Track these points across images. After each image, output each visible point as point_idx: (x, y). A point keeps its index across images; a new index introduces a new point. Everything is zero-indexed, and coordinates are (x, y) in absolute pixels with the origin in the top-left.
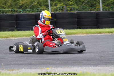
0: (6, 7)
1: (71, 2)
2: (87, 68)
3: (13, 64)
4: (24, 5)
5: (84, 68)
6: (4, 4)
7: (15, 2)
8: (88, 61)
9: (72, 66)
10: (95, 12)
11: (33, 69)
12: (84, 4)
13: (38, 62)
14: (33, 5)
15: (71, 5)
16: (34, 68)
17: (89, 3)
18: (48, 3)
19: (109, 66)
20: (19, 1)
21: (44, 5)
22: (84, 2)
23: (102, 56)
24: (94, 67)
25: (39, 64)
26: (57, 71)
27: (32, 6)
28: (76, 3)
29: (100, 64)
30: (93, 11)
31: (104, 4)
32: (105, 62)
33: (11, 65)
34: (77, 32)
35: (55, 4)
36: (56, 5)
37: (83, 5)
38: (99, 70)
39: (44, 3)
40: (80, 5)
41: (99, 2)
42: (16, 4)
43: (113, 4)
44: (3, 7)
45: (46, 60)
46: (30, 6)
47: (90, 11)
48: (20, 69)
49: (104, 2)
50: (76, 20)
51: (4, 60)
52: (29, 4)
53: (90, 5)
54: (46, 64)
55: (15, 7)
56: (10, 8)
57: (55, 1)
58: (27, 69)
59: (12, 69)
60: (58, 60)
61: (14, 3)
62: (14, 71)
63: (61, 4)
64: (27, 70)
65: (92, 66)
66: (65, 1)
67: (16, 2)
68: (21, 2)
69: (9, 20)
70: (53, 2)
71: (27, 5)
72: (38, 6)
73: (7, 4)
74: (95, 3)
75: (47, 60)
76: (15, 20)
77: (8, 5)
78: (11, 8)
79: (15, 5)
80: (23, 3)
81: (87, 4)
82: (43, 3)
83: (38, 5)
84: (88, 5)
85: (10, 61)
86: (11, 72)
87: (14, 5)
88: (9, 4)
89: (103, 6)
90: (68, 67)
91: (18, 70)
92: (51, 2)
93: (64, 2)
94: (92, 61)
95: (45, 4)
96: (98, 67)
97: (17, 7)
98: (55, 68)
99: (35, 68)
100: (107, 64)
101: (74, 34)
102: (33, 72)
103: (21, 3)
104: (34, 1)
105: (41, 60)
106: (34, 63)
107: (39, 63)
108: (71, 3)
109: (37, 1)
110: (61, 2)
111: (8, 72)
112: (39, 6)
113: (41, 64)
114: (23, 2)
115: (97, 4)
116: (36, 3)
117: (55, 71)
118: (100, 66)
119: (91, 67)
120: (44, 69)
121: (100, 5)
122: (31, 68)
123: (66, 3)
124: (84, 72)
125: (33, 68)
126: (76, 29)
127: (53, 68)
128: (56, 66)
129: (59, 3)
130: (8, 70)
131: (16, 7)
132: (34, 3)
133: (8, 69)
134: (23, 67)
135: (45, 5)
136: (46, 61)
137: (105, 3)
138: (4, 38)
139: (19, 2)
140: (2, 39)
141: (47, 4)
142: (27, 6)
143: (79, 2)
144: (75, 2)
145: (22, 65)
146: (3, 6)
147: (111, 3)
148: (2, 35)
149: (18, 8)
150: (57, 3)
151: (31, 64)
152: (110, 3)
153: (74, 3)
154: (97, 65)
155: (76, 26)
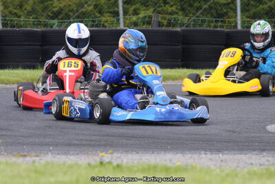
0: (21, 13)
1: (172, 6)
2: (195, 156)
3: (28, 144)
4: (63, 12)
5: (189, 155)
6: (18, 7)
7: (42, 3)
8: (201, 142)
9: (163, 152)
10: (222, 29)
11: (73, 154)
12: (200, 11)
13: (86, 140)
14: (82, 12)
15: (170, 14)
16: (73, 152)
17: (213, 11)
18: (118, 8)
19: (246, 154)
20: (51, 2)
21: (108, 12)
22: (201, 9)
23: (234, 132)
24: (211, 154)
25: (89, 145)
26: (125, 161)
27: (80, 13)
28: (183, 9)
29: (227, 150)
30: (218, 29)
31: (246, 14)
32: (240, 144)
33: (24, 144)
34: (180, 74)
35: (134, 10)
36: (136, 13)
37: (198, 14)
38: (222, 161)
39: (109, 7)
40: (191, 15)
41: (234, 8)
42: (45, 9)
43: (266, 13)
44: (15, 13)
45: (104, 136)
46: (76, 14)
47: (212, 29)
48: (42, 155)
49: (247, 8)
50: (179, 47)
51: (9, 133)
52: (75, 9)
53: (215, 14)
54: (104, 145)
55: (43, 15)
56: (31, 17)
57: (135, 4)
58: (59, 154)
59: (23, 154)
60: (134, 137)
61: (41, 5)
62: (28, 159)
63: (148, 10)
64: (58, 156)
65: (209, 153)
66: (158, 5)
67: (46, 4)
68: (56, 3)
69: (26, 43)
70: (129, 6)
71: (70, 11)
72: (94, 14)
73: (24, 8)
74: (225, 10)
75: (108, 135)
76: (40, 43)
77: (26, 9)
78: (34, 16)
79: (43, 11)
80: (62, 5)
81: (208, 13)
82: (106, 7)
83: (95, 12)
84: (209, 15)
85: (22, 136)
86: (21, 159)
87: (40, 11)
88: (29, 8)
89: (244, 17)
90: (153, 153)
91: (37, 156)
92: (125, 6)
93: (154, 7)
94: (211, 141)
95: (111, 10)
96: (221, 155)
97: (47, 14)
98: (122, 155)
99: (77, 154)
100: (242, 150)
101: (174, 80)
102: (70, 162)
103: (56, 7)
104: (86, 3)
105: (93, 135)
106: (77, 142)
107: (90, 143)
108: (170, 9)
109: (94, 3)
110: (147, 6)
111: (14, 159)
112: (98, 15)
113: (94, 146)
114: (61, 3)
115: (231, 14)
116: (91, 8)
117: (123, 161)
118: (226, 152)
119: (205, 154)
120: (98, 156)
121: (236, 16)
122: (66, 153)
123: (160, 9)
124: (187, 166)
125: (71, 153)
126: (179, 67)
127: (119, 155)
128: (127, 151)
129: (144, 8)
130: (13, 156)
131: (45, 14)
132: (86, 6)
133: (15, 153)
134: (50, 150)
135: (110, 13)
136: (105, 138)
137: (248, 11)
138: (13, 84)
139: (52, 4)
140: (8, 86)
141: (116, 9)
142: (71, 14)
143: (189, 8)
144: (179, 8)
145: (49, 145)
146: (15, 11)
147: (262, 12)
148: (9, 76)
149: (49, 16)
150: (139, 9)
151: (70, 145)
152: (260, 12)
153: (177, 9)
154: (219, 150)
155: (180, 60)
